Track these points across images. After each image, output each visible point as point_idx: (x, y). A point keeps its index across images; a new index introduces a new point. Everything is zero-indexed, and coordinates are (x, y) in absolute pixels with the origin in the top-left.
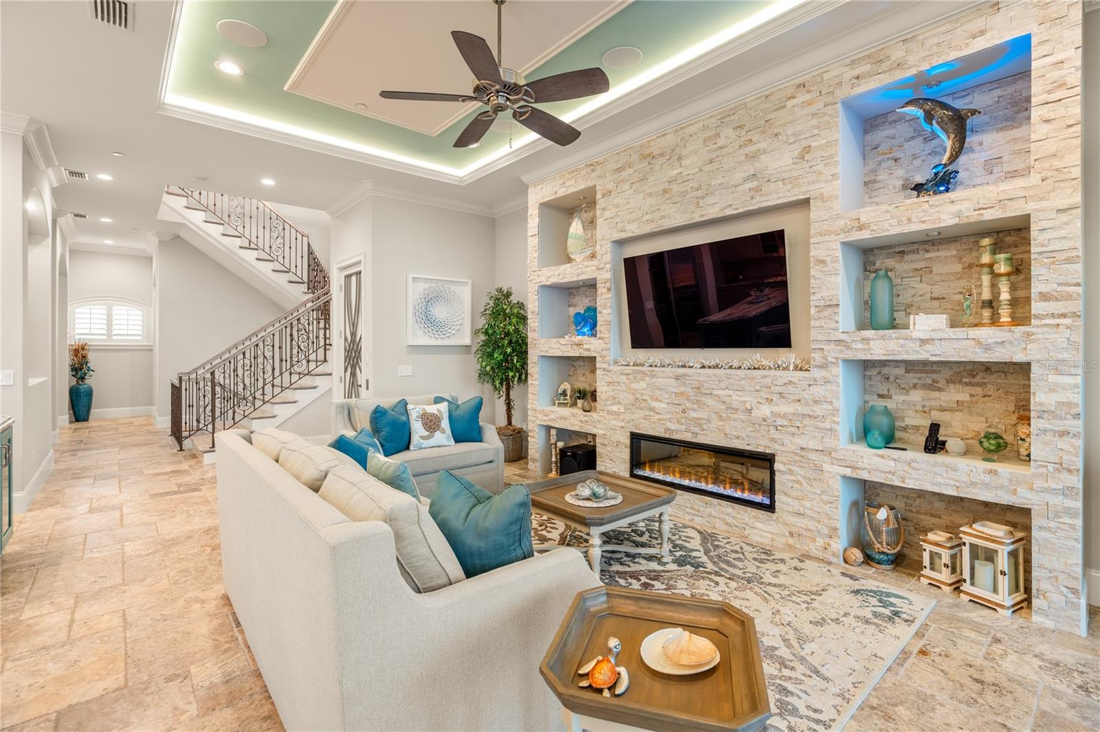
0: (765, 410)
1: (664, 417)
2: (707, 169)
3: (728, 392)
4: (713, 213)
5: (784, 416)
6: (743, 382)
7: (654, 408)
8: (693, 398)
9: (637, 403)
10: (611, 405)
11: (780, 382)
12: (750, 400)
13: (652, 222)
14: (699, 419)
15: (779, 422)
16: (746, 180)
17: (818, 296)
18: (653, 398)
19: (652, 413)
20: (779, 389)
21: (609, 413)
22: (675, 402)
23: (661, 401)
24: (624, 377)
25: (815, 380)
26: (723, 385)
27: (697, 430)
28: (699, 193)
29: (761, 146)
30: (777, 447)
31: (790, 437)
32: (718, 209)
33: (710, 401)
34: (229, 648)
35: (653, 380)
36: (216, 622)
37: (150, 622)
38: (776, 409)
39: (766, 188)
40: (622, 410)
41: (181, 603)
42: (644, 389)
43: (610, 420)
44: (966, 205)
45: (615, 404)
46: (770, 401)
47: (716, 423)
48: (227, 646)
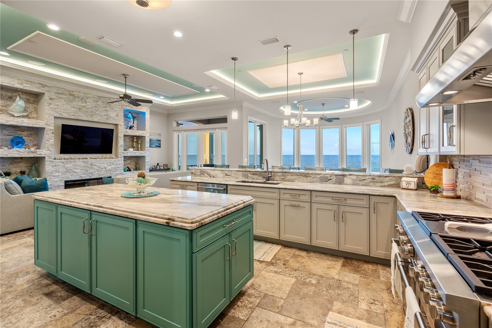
0: (110, 167)
1: (79, 173)
2: (94, 108)
3: (100, 164)
4: (96, 120)
5: (114, 168)
6: (104, 162)
7: (75, 171)
8: (90, 167)
9: (68, 171)
10: (55, 173)
11: (113, 161)
12: (106, 166)
13: (75, 116)
14: (92, 172)
15: (113, 169)
16: (105, 115)
17: (120, 144)
18: (75, 169)
19: (74, 173)
20: (112, 162)
21: (53, 176)
22: (84, 169)
23: (78, 169)
24: (61, 163)
25: (119, 160)
26: (99, 163)
27: (91, 175)
28: (92, 114)
29: (109, 109)
30: (112, 175)
31: (114, 172)
32: (97, 120)
33: (95, 167)
35: (75, 163)
38: (112, 167)
39: (110, 119)
40: (60, 174)
42: (71, 166)
43: (54, 179)
44: (140, 133)
45: (56, 173)
46: (110, 165)
47: (96, 172)
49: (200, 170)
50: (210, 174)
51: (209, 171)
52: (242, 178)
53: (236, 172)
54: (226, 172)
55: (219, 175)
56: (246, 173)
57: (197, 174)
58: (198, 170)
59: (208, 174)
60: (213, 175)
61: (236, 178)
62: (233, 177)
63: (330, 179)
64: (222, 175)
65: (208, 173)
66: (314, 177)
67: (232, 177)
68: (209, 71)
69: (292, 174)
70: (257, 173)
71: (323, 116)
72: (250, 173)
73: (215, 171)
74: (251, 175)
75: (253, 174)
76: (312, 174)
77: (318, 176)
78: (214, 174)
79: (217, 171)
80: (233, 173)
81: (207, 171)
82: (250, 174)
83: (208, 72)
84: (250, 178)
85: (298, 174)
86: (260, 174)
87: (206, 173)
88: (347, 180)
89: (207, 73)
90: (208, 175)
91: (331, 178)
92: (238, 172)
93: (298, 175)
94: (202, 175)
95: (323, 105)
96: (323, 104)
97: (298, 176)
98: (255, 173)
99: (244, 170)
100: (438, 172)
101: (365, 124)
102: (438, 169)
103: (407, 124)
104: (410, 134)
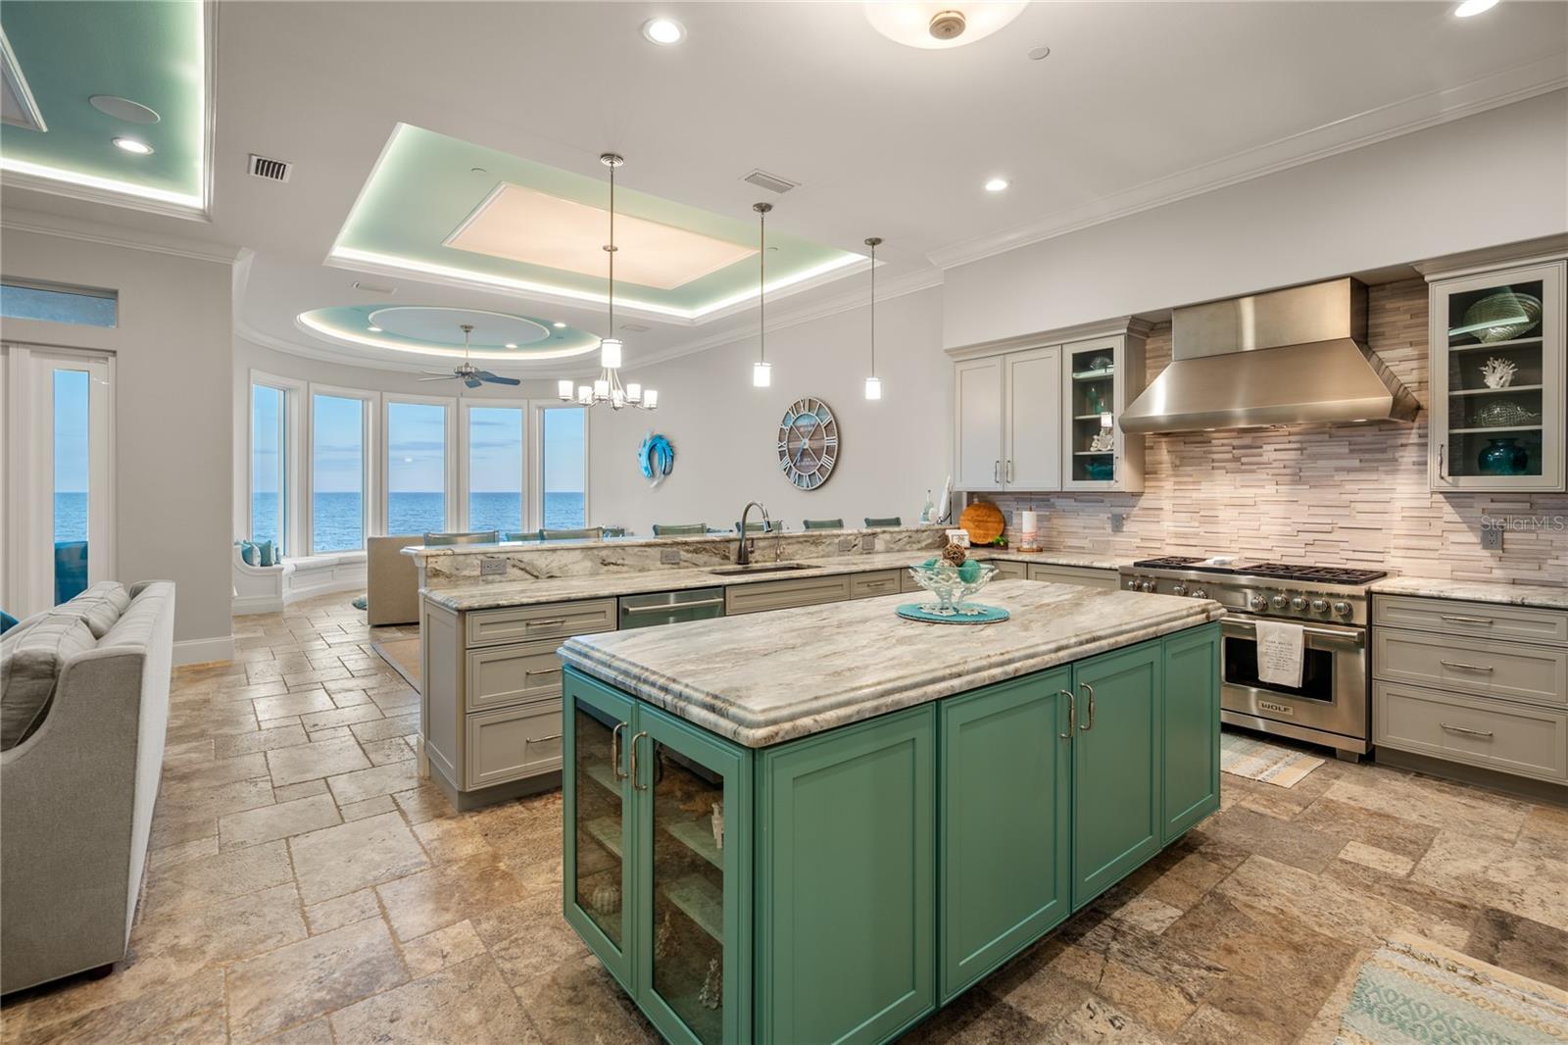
34: (165, 872)
36: (166, 909)
37: (266, 910)
41: (212, 949)
48: (166, 876)
50: (534, 566)
51: (526, 557)
52: (662, 566)
53: (643, 549)
54: (604, 553)
55: (576, 568)
56: (675, 549)
57: (466, 573)
58: (469, 560)
59: (522, 569)
60: (545, 570)
61: (640, 571)
62: (631, 566)
63: (855, 545)
64: (588, 564)
65: (522, 566)
66: (830, 544)
67: (625, 569)
69: (789, 541)
70: (707, 546)
71: (467, 365)
72: (687, 547)
73: (558, 552)
74: (690, 555)
75: (696, 551)
76: (826, 537)
77: (836, 541)
78: (553, 565)
80: (630, 554)
81: (519, 556)
82: (688, 551)
84: (686, 564)
85: (801, 540)
86: (715, 548)
88: (879, 544)
90: (522, 573)
91: (856, 542)
92: (647, 549)
93: (801, 543)
94: (490, 578)
95: (467, 331)
96: (467, 329)
97: (800, 545)
98: (699, 546)
99: (669, 541)
100: (980, 519)
101: (534, 403)
102: (979, 513)
103: (802, 430)
104: (829, 451)
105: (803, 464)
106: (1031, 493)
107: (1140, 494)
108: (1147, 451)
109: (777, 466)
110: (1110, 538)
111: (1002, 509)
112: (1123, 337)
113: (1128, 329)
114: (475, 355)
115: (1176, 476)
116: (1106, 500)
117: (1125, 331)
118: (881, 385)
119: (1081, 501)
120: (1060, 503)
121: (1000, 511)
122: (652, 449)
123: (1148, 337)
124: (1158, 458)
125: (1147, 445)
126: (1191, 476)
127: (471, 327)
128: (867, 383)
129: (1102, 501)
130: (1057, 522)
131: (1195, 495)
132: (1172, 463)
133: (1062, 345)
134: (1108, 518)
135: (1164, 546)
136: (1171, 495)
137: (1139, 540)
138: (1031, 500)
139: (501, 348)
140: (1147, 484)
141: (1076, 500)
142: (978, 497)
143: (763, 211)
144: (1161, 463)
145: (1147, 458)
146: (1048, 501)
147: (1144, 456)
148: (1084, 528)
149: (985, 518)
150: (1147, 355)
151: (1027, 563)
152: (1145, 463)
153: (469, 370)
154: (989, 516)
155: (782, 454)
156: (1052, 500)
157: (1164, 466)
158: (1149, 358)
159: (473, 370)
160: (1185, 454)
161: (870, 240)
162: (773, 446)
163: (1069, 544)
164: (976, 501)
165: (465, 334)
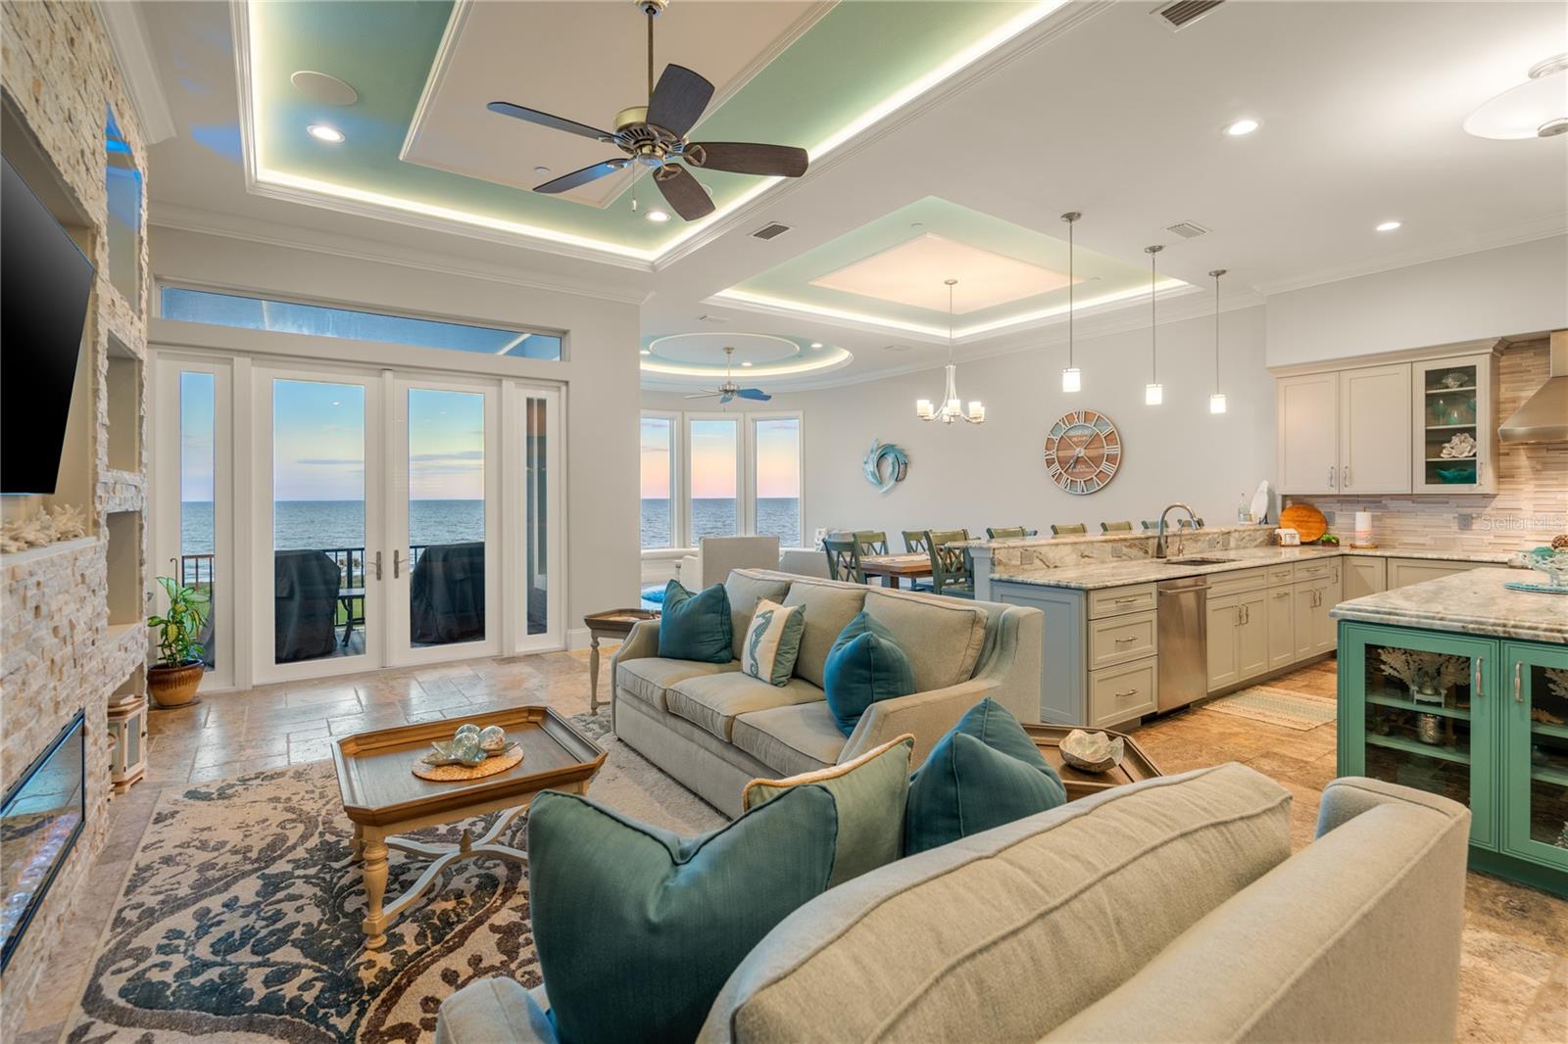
49: (1021, 550)
50: (1047, 558)
51: (1043, 551)
52: (1112, 559)
54: (1082, 548)
55: (1068, 560)
56: (1119, 544)
57: (1013, 563)
58: (1015, 552)
60: (1052, 560)
61: (1101, 562)
63: (1218, 542)
64: (1074, 557)
65: (1041, 557)
66: (1203, 541)
68: (713, 294)
70: (1136, 542)
71: (729, 383)
72: (1126, 543)
73: (1059, 546)
75: (1130, 547)
78: (1055, 556)
79: (1062, 547)
81: (1038, 549)
82: (1126, 546)
83: (711, 298)
86: (1141, 544)
87: (1037, 557)
88: (1232, 541)
89: (711, 300)
90: (1040, 561)
91: (1219, 540)
92: (1104, 544)
93: (1187, 540)
95: (728, 353)
96: (729, 350)
98: (1132, 542)
99: (1117, 538)
100: (1299, 519)
101: (749, 416)
102: (1299, 513)
103: (1075, 439)
104: (1111, 459)
105: (1077, 470)
106: (1358, 496)
107: (1494, 496)
108: (1501, 457)
109: (1044, 474)
110: (1457, 536)
111: (1322, 511)
112: (1488, 356)
113: (1494, 349)
114: (735, 373)
115: (1537, 479)
116: (1450, 501)
117: (1491, 350)
118: (1226, 400)
119: (1418, 503)
120: (1393, 505)
121: (1320, 512)
122: (882, 457)
123: (1503, 355)
124: (1516, 463)
125: (1501, 451)
126: (1556, 479)
127: (732, 349)
128: (1212, 400)
129: (1447, 503)
130: (1388, 522)
131: (1560, 496)
132: (1532, 468)
133: (1412, 362)
134: (1454, 518)
135: (1523, 542)
136: (1532, 496)
137: (1492, 537)
138: (1358, 502)
139: (738, 366)
140: (1501, 487)
141: (1414, 502)
142: (1292, 500)
143: (1154, 251)
144: (1519, 468)
145: (1501, 464)
146: (1380, 502)
147: (1498, 461)
148: (1425, 526)
149: (1306, 519)
150: (1501, 371)
151: (1387, 558)
152: (1499, 468)
153: (732, 388)
154: (1310, 517)
155: (1050, 463)
156: (1384, 502)
157: (1523, 470)
158: (1503, 374)
159: (736, 388)
160: (1548, 460)
161: (1215, 272)
162: (1039, 455)
163: (1405, 541)
164: (1289, 504)
165: (727, 355)
